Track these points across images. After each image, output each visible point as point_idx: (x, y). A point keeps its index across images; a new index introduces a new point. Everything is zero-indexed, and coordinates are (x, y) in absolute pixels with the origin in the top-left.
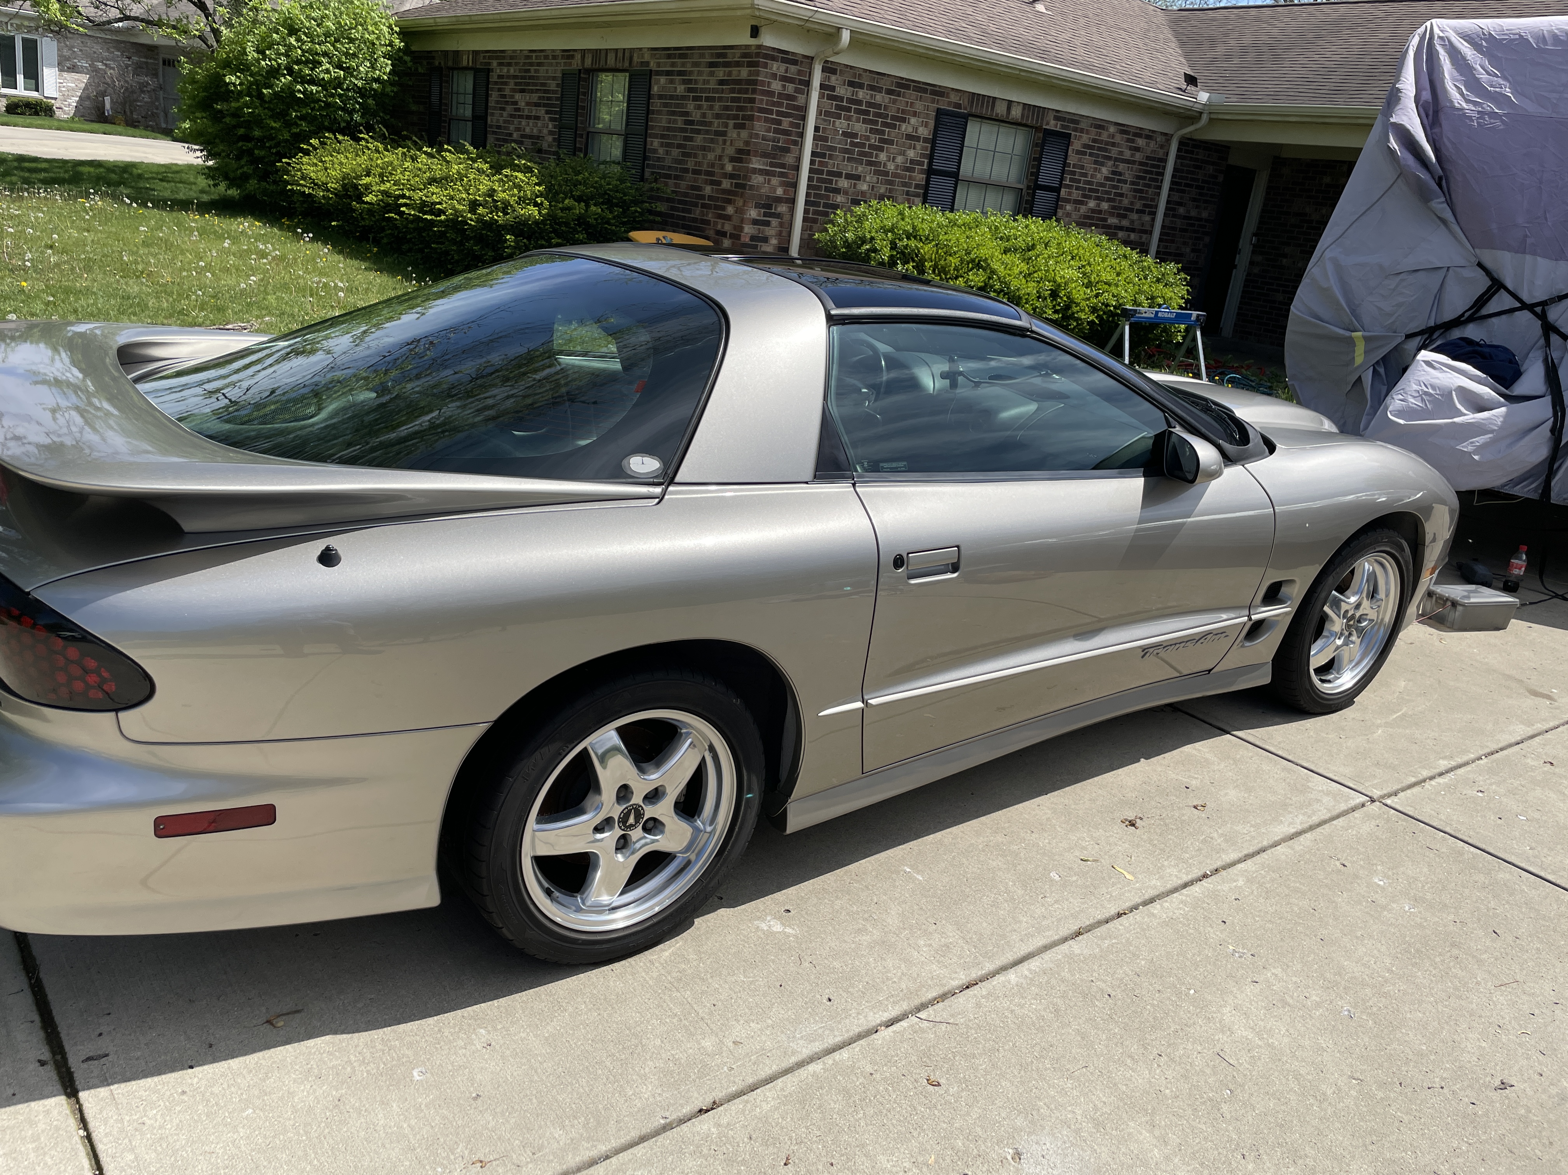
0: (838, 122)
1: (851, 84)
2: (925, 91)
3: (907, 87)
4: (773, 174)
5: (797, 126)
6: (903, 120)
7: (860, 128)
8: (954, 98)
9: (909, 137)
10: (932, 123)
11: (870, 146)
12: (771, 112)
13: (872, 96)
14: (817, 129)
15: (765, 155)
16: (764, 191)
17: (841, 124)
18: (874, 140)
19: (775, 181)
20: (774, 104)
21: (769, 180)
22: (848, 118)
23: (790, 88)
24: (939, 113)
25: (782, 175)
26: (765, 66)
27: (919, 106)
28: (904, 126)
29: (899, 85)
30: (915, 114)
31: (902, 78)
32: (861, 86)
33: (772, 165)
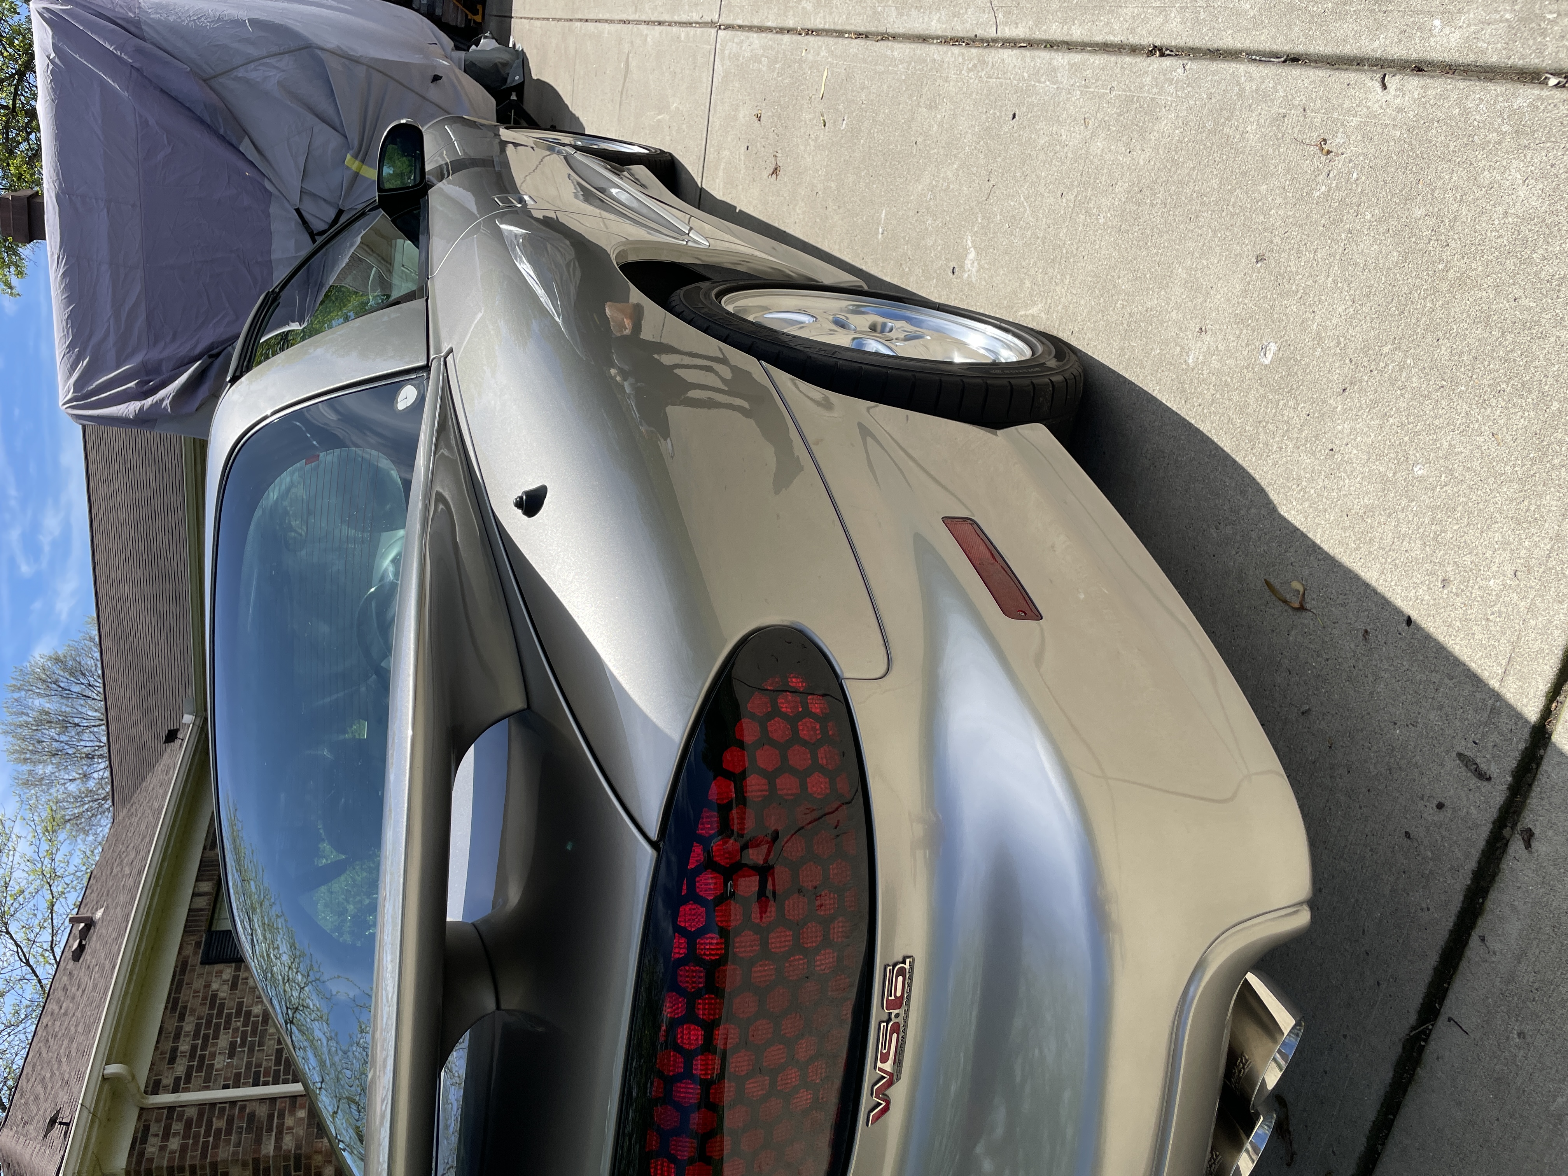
0: (217, 1066)
1: (172, 1060)
2: (181, 982)
3: (176, 1001)
4: (281, 1126)
5: (222, 1110)
6: (214, 996)
7: (224, 1041)
8: (189, 951)
9: (234, 986)
10: (218, 967)
11: (245, 1025)
12: (206, 1144)
13: (186, 1036)
14: (226, 1087)
15: (258, 1141)
16: (301, 1131)
17: (220, 1062)
18: (238, 1023)
19: (289, 1121)
20: (196, 1143)
21: (289, 1128)
22: (213, 1056)
23: (178, 1127)
24: (207, 960)
25: (281, 1115)
26: (151, 1160)
27: (198, 984)
28: (222, 995)
29: (174, 1009)
30: (207, 986)
31: (166, 1008)
32: (174, 1050)
33: (269, 1130)
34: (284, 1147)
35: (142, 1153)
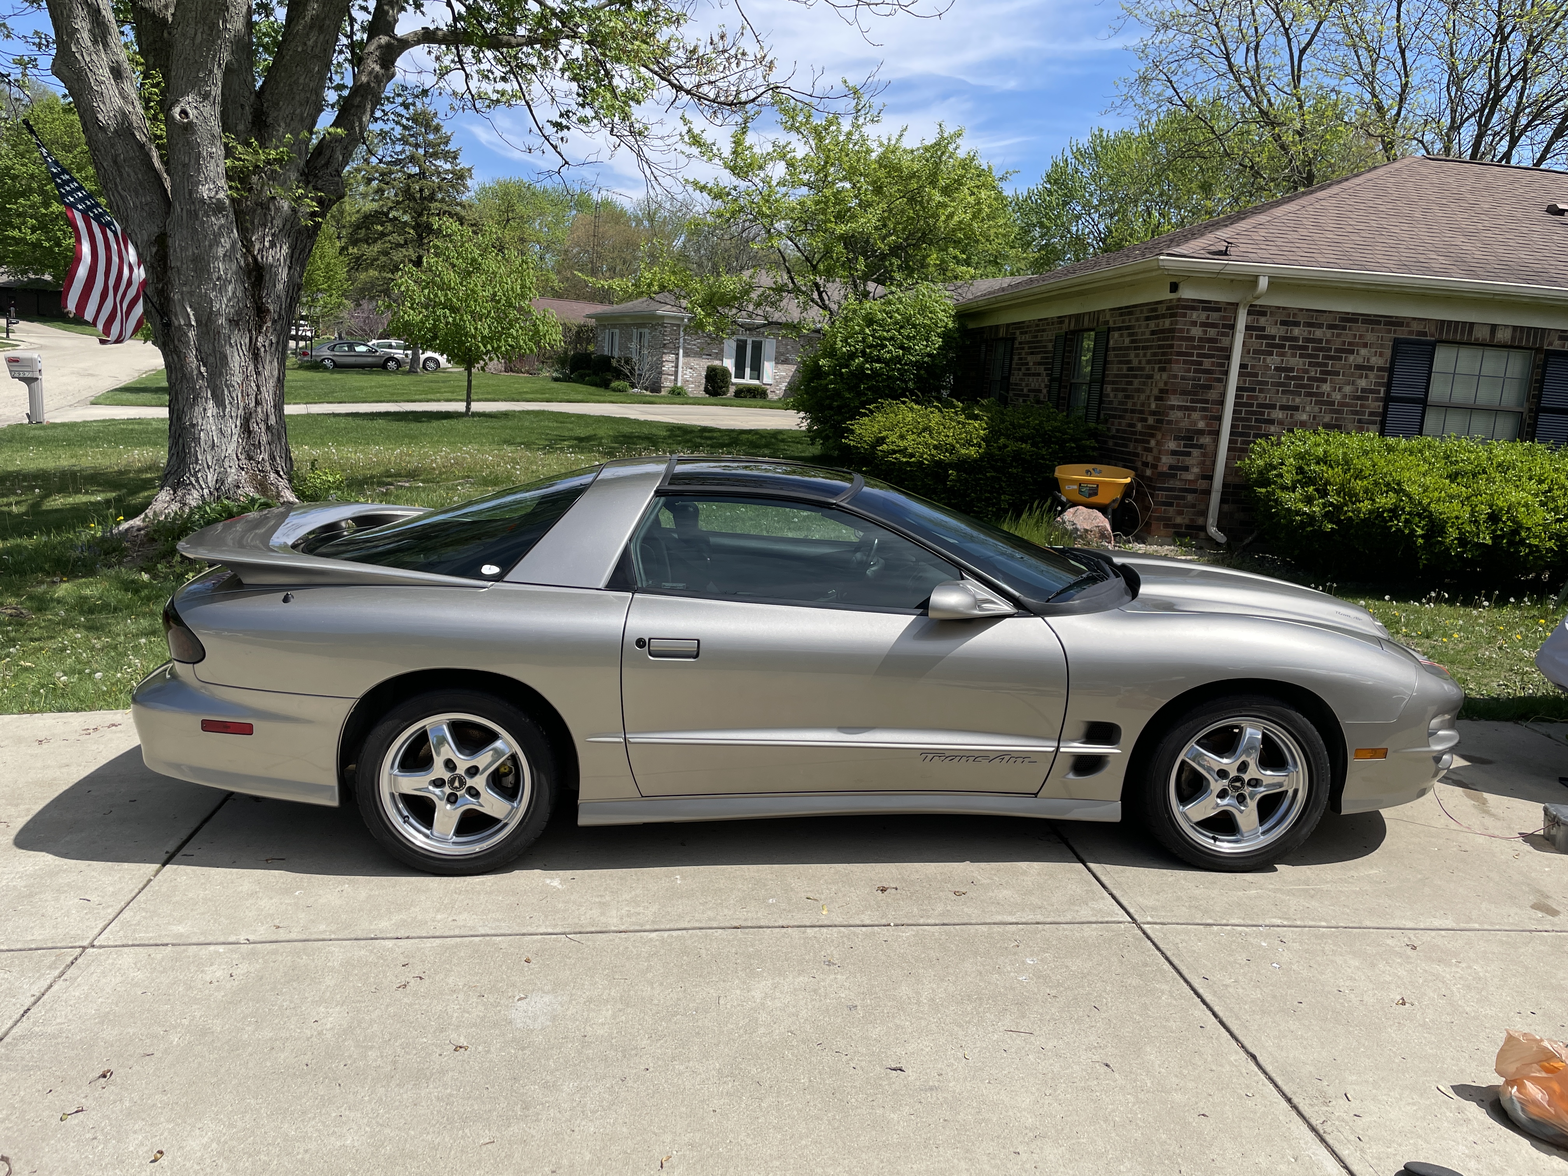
0: (1269, 359)
1: (1283, 323)
2: (1378, 323)
3: (1355, 321)
4: (1194, 409)
5: (1222, 365)
6: (1352, 352)
7: (1296, 362)
8: (1415, 327)
9: (1359, 367)
10: (1388, 352)
11: (1309, 379)
12: (1192, 355)
13: (1310, 332)
14: (1243, 366)
15: (1184, 393)
16: (1185, 424)
17: (1273, 361)
18: (1314, 372)
19: (1195, 415)
20: (1194, 347)
21: (1189, 416)
22: (1282, 355)
23: (1212, 332)
24: (1397, 343)
25: (1204, 409)
26: (1185, 315)
27: (1370, 337)
28: (1351, 358)
29: (1343, 320)
30: (1365, 345)
31: (1348, 313)
32: (1296, 324)
33: (1192, 401)
34: (1171, 412)
35: (1193, 308)
